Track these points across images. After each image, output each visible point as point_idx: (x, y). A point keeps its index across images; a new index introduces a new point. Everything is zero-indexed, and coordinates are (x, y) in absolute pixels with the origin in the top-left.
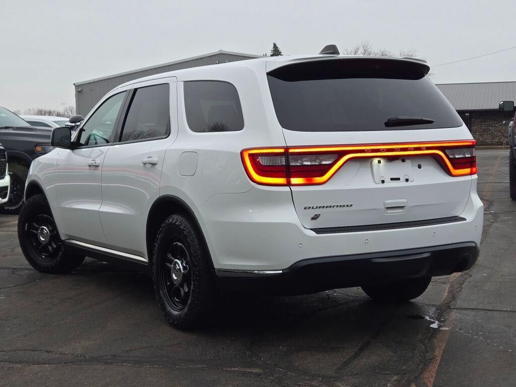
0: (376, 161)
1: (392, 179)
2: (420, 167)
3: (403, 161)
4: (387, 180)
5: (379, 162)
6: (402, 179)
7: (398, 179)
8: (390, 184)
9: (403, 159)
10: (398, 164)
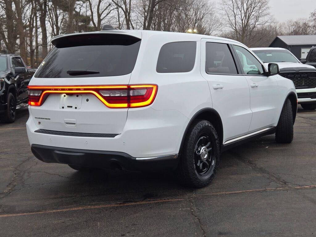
0: (63, 95)
1: (68, 107)
2: (87, 100)
3: (77, 96)
4: (66, 107)
5: (65, 96)
6: (74, 107)
7: (71, 107)
8: (66, 109)
9: (78, 95)
10: (74, 98)
